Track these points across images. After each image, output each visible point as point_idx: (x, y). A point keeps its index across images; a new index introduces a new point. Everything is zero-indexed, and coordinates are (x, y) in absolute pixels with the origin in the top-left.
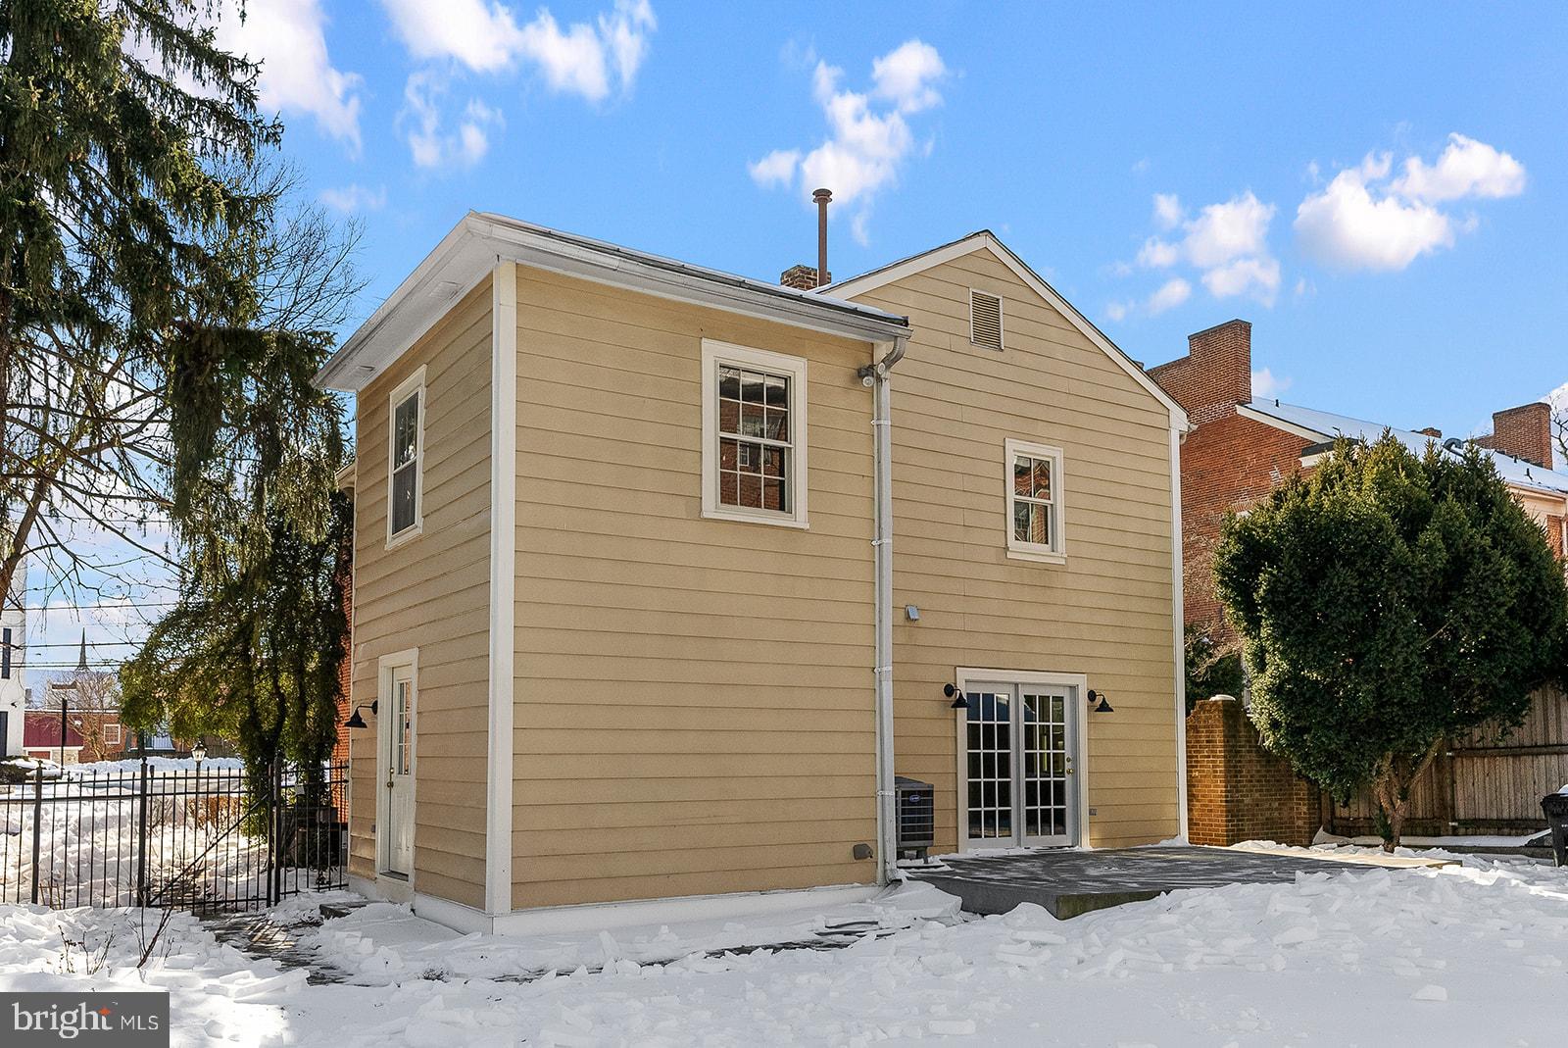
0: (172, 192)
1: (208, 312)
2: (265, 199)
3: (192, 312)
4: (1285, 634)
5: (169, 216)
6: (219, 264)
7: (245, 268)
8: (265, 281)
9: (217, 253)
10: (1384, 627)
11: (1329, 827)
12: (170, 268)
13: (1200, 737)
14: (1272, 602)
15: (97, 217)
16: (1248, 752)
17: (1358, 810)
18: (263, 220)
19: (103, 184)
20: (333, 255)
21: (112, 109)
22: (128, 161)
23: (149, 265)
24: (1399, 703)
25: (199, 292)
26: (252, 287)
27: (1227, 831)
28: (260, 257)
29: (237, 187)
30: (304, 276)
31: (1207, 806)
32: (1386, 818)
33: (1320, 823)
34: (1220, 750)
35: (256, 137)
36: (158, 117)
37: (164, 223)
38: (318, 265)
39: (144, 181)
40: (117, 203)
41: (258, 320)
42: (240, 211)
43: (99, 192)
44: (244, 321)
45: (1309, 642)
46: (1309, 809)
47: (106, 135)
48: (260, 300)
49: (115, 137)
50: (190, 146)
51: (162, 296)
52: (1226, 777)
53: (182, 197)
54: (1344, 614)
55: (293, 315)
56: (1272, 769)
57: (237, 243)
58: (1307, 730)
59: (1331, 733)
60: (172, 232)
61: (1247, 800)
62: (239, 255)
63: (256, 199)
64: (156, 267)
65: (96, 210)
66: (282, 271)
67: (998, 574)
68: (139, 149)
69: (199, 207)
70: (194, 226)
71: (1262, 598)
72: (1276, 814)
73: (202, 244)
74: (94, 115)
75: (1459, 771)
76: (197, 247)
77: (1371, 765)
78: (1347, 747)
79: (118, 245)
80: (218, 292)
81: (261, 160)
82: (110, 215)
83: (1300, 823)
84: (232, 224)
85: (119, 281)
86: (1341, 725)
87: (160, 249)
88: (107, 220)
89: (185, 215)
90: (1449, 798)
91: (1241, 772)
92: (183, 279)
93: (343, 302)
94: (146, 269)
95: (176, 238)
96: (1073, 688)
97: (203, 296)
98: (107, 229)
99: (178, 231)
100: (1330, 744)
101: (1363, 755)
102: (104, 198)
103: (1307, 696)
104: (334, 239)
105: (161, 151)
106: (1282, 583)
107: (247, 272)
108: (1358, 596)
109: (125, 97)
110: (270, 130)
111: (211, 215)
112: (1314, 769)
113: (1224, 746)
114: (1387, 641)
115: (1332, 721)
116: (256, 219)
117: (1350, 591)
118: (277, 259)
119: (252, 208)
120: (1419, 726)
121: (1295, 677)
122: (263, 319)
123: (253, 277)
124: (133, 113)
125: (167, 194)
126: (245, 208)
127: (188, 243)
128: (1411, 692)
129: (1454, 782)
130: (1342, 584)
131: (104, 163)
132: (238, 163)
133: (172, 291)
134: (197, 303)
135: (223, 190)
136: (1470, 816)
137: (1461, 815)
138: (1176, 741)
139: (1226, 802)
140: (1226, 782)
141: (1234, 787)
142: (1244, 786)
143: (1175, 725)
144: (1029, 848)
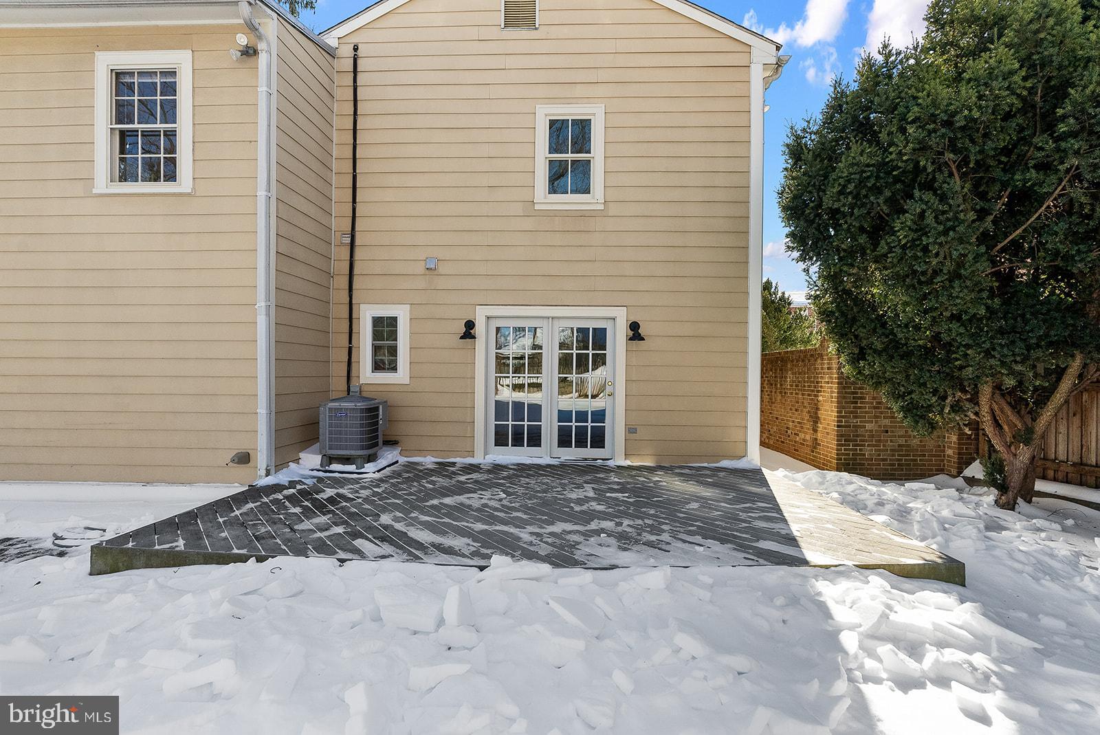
11: (985, 461)
27: (838, 454)
31: (825, 428)
33: (976, 455)
34: (835, 375)
46: (959, 439)
52: (839, 402)
61: (869, 426)
67: (528, 224)
83: (949, 452)
91: (861, 399)
96: (613, 320)
113: (838, 373)
138: (746, 368)
139: (838, 426)
140: (840, 408)
141: (852, 412)
142: (866, 412)
143: (746, 353)
144: (559, 458)
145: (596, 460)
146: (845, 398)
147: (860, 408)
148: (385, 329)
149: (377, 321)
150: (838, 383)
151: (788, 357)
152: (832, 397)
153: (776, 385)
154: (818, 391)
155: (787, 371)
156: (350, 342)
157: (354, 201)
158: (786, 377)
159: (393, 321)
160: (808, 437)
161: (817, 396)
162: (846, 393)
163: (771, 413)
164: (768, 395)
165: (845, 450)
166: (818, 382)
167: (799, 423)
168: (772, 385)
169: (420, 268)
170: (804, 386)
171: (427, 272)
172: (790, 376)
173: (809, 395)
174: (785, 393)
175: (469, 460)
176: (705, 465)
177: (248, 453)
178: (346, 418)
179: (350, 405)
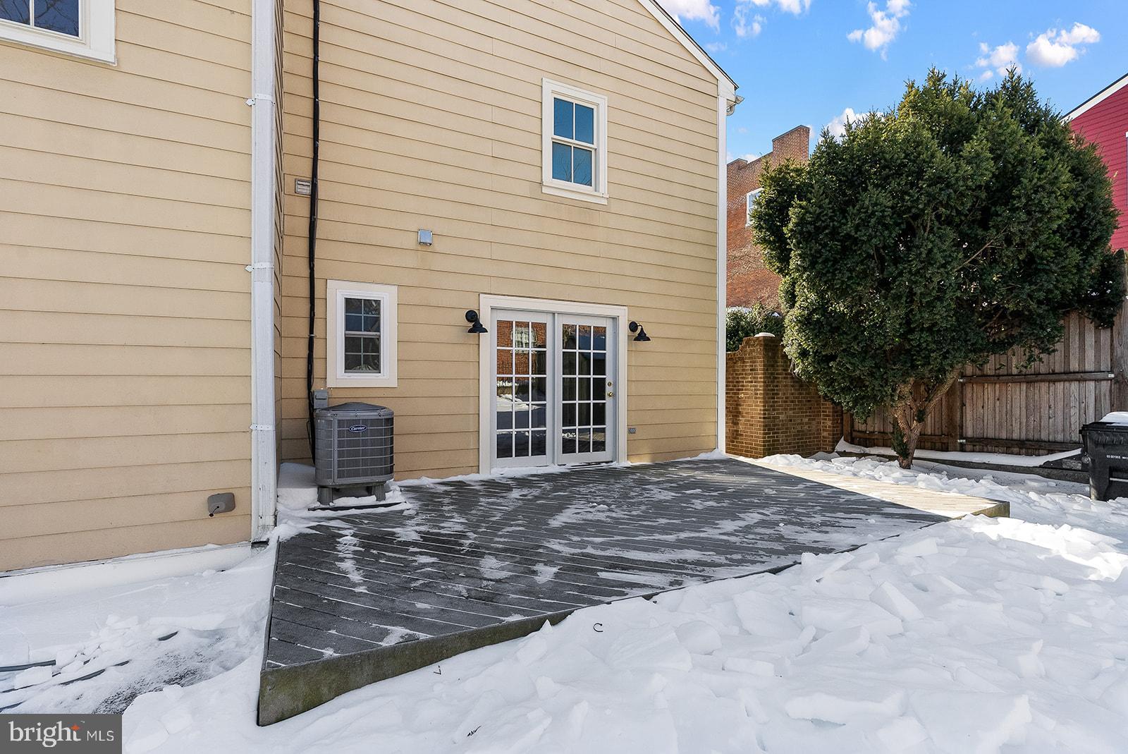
4: (813, 265)
10: (918, 247)
11: (849, 438)
13: (746, 366)
14: (801, 233)
16: (785, 378)
17: (874, 425)
24: (930, 329)
27: (764, 442)
31: (749, 421)
32: (902, 437)
33: (842, 434)
34: (760, 376)
45: (836, 269)
46: (832, 424)
52: (764, 398)
54: (875, 237)
56: (804, 392)
58: (833, 358)
59: (855, 360)
61: (782, 417)
67: (534, 207)
71: (791, 230)
72: (806, 427)
75: (969, 395)
77: (894, 390)
78: (872, 374)
83: (825, 434)
86: (866, 352)
90: (958, 419)
91: (777, 394)
96: (614, 319)
100: (854, 371)
101: (887, 381)
103: (833, 325)
106: (810, 213)
108: (891, 218)
112: (838, 394)
113: (764, 374)
114: (922, 262)
115: (856, 348)
117: (883, 211)
120: (948, 352)
121: (822, 307)
128: (942, 315)
129: (963, 405)
130: (876, 204)
136: (978, 434)
137: (970, 433)
138: (717, 369)
139: (762, 418)
142: (780, 406)
144: (565, 465)
145: (599, 463)
146: (767, 394)
147: (776, 402)
148: (362, 315)
149: (352, 305)
150: (764, 382)
152: (756, 394)
154: (741, 390)
156: (311, 331)
157: (315, 138)
159: (374, 305)
161: (738, 394)
162: (768, 390)
166: (741, 382)
169: (410, 241)
171: (419, 248)
175: (476, 477)
177: (233, 495)
178: (365, 433)
179: (373, 415)
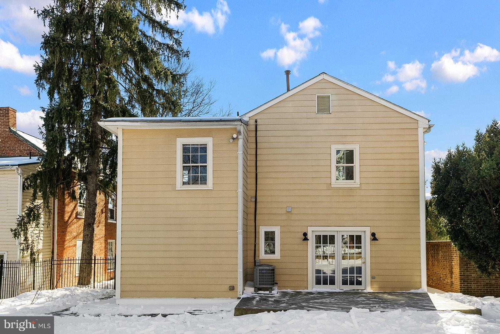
0: (155, 73)
1: (165, 111)
2: (184, 75)
3: (161, 111)
5: (153, 80)
6: (169, 95)
7: (177, 97)
8: (184, 101)
9: (169, 92)
12: (154, 97)
15: (130, 81)
18: (183, 81)
19: (132, 70)
20: (205, 92)
21: (136, 46)
22: (141, 63)
23: (147, 96)
25: (163, 104)
26: (180, 103)
28: (182, 93)
29: (175, 71)
30: (196, 99)
35: (181, 55)
36: (150, 49)
37: (152, 82)
38: (200, 96)
39: (146, 69)
40: (137, 76)
41: (181, 113)
42: (176, 79)
43: (131, 73)
44: (177, 113)
47: (133, 54)
48: (182, 107)
49: (137, 55)
50: (160, 58)
51: (151, 105)
52: (460, 265)
53: (158, 74)
55: (192, 111)
57: (175, 88)
60: (155, 85)
61: (473, 275)
62: (176, 93)
63: (181, 75)
64: (149, 97)
65: (130, 79)
66: (189, 97)
67: (328, 193)
68: (144, 59)
69: (163, 78)
70: (161, 84)
73: (164, 89)
74: (130, 48)
76: (162, 90)
79: (137, 89)
80: (169, 104)
81: (183, 62)
82: (135, 80)
84: (173, 83)
85: (138, 101)
87: (151, 91)
88: (134, 81)
89: (159, 80)
92: (158, 100)
93: (208, 107)
94: (146, 97)
95: (156, 87)
96: (365, 232)
97: (164, 106)
98: (134, 84)
99: (156, 85)
102: (133, 75)
104: (205, 88)
105: (151, 60)
107: (178, 98)
109: (140, 43)
110: (186, 53)
111: (167, 80)
116: (181, 81)
118: (188, 94)
119: (180, 78)
122: (183, 112)
123: (180, 99)
124: (142, 48)
125: (153, 73)
126: (177, 78)
127: (159, 89)
131: (133, 64)
132: (176, 63)
133: (154, 104)
134: (162, 108)
135: (171, 72)
138: (420, 251)
139: (460, 275)
140: (461, 268)
141: (465, 269)
143: (420, 245)
144: (343, 289)
145: (359, 290)
146: (462, 263)
147: (469, 267)
148: (270, 237)
149: (267, 233)
150: (460, 257)
151: (439, 244)
152: (457, 263)
153: (435, 257)
154: (452, 260)
155: (439, 250)
156: (255, 242)
157: (256, 184)
158: (439, 254)
159: (273, 233)
160: (449, 281)
161: (452, 262)
162: (463, 261)
163: (433, 271)
164: (431, 262)
165: (463, 285)
166: (452, 256)
167: (445, 275)
168: (433, 257)
169: (284, 211)
170: (447, 258)
171: (287, 213)
172: (441, 254)
173: (449, 262)
174: (439, 261)
175: (306, 291)
176: (404, 292)
177: (234, 286)
178: (266, 273)
179: (267, 268)
